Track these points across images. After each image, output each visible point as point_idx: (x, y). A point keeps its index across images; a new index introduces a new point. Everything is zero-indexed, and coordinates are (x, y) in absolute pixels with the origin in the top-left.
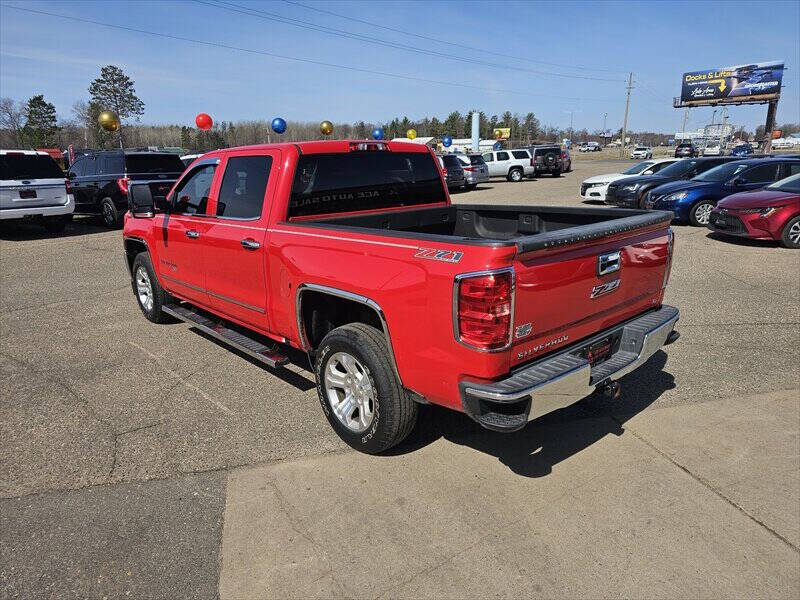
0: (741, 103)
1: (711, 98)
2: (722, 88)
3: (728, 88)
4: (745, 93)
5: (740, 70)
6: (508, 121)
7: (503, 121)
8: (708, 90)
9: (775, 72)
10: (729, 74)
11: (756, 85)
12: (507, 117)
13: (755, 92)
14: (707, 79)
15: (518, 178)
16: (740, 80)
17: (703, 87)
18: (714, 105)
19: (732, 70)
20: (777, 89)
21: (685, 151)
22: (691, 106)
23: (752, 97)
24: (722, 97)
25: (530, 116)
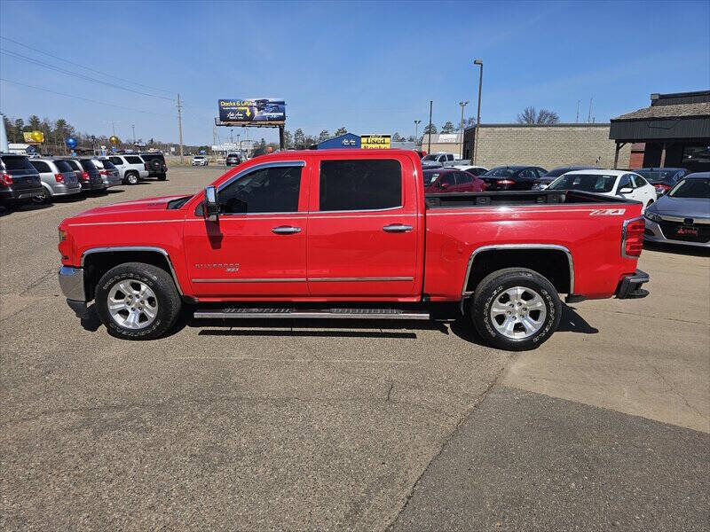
0: (260, 126)
1: (240, 120)
2: (248, 114)
3: (252, 115)
4: (264, 119)
5: (258, 102)
6: (35, 125)
7: (29, 125)
8: (238, 114)
9: (280, 106)
10: (250, 104)
11: (269, 114)
12: (35, 121)
13: (270, 119)
14: (236, 106)
15: (135, 181)
16: (259, 109)
17: (235, 112)
18: (244, 126)
19: (252, 101)
20: (283, 118)
21: (233, 160)
22: (228, 125)
23: (270, 122)
24: (249, 120)
25: (61, 123)
